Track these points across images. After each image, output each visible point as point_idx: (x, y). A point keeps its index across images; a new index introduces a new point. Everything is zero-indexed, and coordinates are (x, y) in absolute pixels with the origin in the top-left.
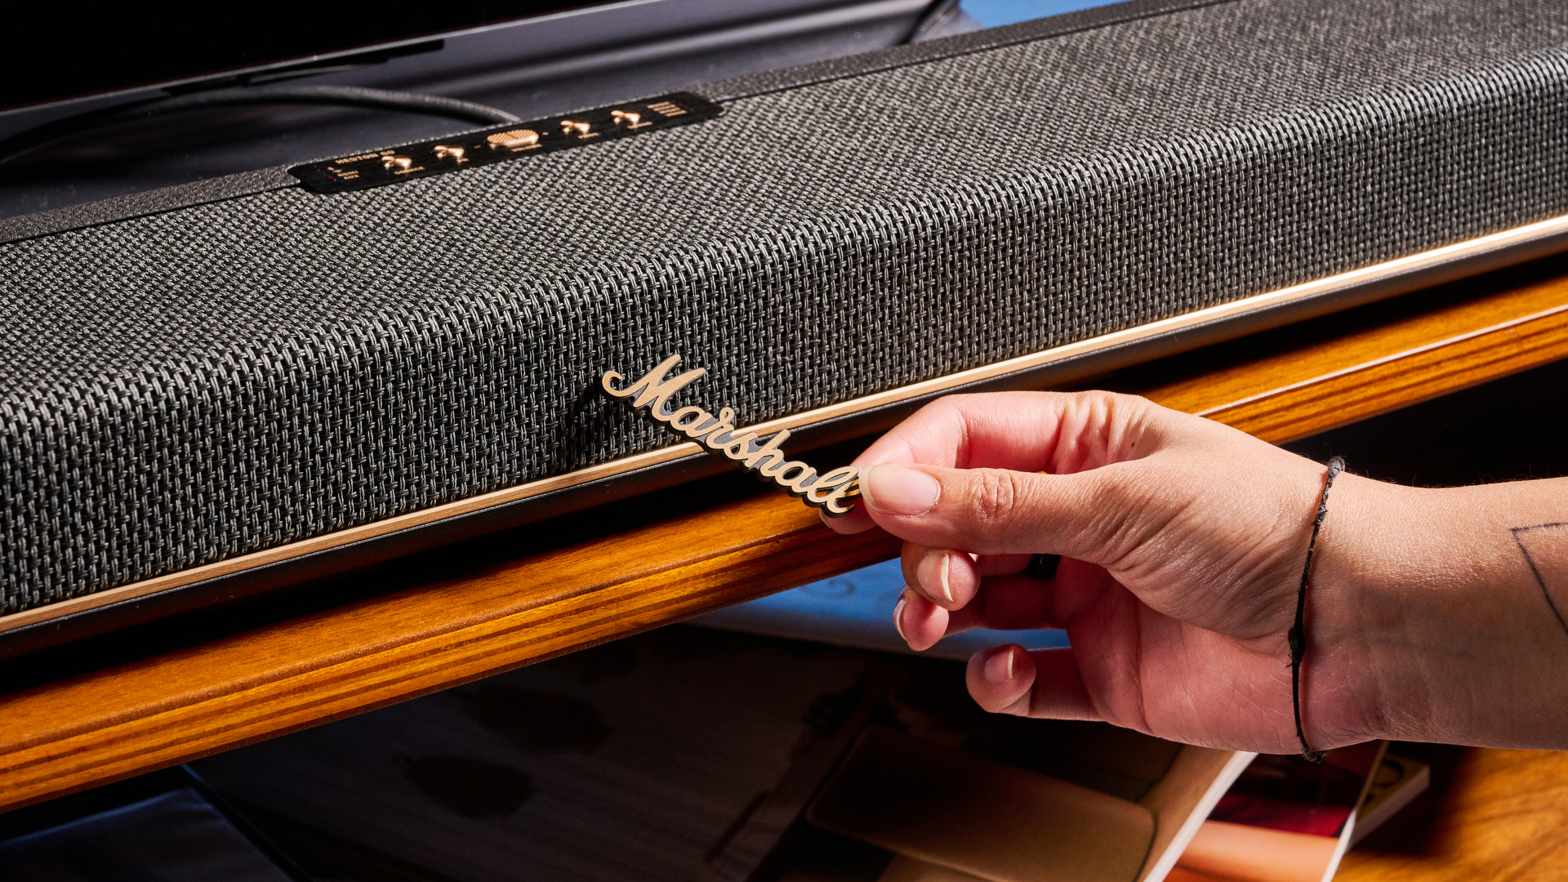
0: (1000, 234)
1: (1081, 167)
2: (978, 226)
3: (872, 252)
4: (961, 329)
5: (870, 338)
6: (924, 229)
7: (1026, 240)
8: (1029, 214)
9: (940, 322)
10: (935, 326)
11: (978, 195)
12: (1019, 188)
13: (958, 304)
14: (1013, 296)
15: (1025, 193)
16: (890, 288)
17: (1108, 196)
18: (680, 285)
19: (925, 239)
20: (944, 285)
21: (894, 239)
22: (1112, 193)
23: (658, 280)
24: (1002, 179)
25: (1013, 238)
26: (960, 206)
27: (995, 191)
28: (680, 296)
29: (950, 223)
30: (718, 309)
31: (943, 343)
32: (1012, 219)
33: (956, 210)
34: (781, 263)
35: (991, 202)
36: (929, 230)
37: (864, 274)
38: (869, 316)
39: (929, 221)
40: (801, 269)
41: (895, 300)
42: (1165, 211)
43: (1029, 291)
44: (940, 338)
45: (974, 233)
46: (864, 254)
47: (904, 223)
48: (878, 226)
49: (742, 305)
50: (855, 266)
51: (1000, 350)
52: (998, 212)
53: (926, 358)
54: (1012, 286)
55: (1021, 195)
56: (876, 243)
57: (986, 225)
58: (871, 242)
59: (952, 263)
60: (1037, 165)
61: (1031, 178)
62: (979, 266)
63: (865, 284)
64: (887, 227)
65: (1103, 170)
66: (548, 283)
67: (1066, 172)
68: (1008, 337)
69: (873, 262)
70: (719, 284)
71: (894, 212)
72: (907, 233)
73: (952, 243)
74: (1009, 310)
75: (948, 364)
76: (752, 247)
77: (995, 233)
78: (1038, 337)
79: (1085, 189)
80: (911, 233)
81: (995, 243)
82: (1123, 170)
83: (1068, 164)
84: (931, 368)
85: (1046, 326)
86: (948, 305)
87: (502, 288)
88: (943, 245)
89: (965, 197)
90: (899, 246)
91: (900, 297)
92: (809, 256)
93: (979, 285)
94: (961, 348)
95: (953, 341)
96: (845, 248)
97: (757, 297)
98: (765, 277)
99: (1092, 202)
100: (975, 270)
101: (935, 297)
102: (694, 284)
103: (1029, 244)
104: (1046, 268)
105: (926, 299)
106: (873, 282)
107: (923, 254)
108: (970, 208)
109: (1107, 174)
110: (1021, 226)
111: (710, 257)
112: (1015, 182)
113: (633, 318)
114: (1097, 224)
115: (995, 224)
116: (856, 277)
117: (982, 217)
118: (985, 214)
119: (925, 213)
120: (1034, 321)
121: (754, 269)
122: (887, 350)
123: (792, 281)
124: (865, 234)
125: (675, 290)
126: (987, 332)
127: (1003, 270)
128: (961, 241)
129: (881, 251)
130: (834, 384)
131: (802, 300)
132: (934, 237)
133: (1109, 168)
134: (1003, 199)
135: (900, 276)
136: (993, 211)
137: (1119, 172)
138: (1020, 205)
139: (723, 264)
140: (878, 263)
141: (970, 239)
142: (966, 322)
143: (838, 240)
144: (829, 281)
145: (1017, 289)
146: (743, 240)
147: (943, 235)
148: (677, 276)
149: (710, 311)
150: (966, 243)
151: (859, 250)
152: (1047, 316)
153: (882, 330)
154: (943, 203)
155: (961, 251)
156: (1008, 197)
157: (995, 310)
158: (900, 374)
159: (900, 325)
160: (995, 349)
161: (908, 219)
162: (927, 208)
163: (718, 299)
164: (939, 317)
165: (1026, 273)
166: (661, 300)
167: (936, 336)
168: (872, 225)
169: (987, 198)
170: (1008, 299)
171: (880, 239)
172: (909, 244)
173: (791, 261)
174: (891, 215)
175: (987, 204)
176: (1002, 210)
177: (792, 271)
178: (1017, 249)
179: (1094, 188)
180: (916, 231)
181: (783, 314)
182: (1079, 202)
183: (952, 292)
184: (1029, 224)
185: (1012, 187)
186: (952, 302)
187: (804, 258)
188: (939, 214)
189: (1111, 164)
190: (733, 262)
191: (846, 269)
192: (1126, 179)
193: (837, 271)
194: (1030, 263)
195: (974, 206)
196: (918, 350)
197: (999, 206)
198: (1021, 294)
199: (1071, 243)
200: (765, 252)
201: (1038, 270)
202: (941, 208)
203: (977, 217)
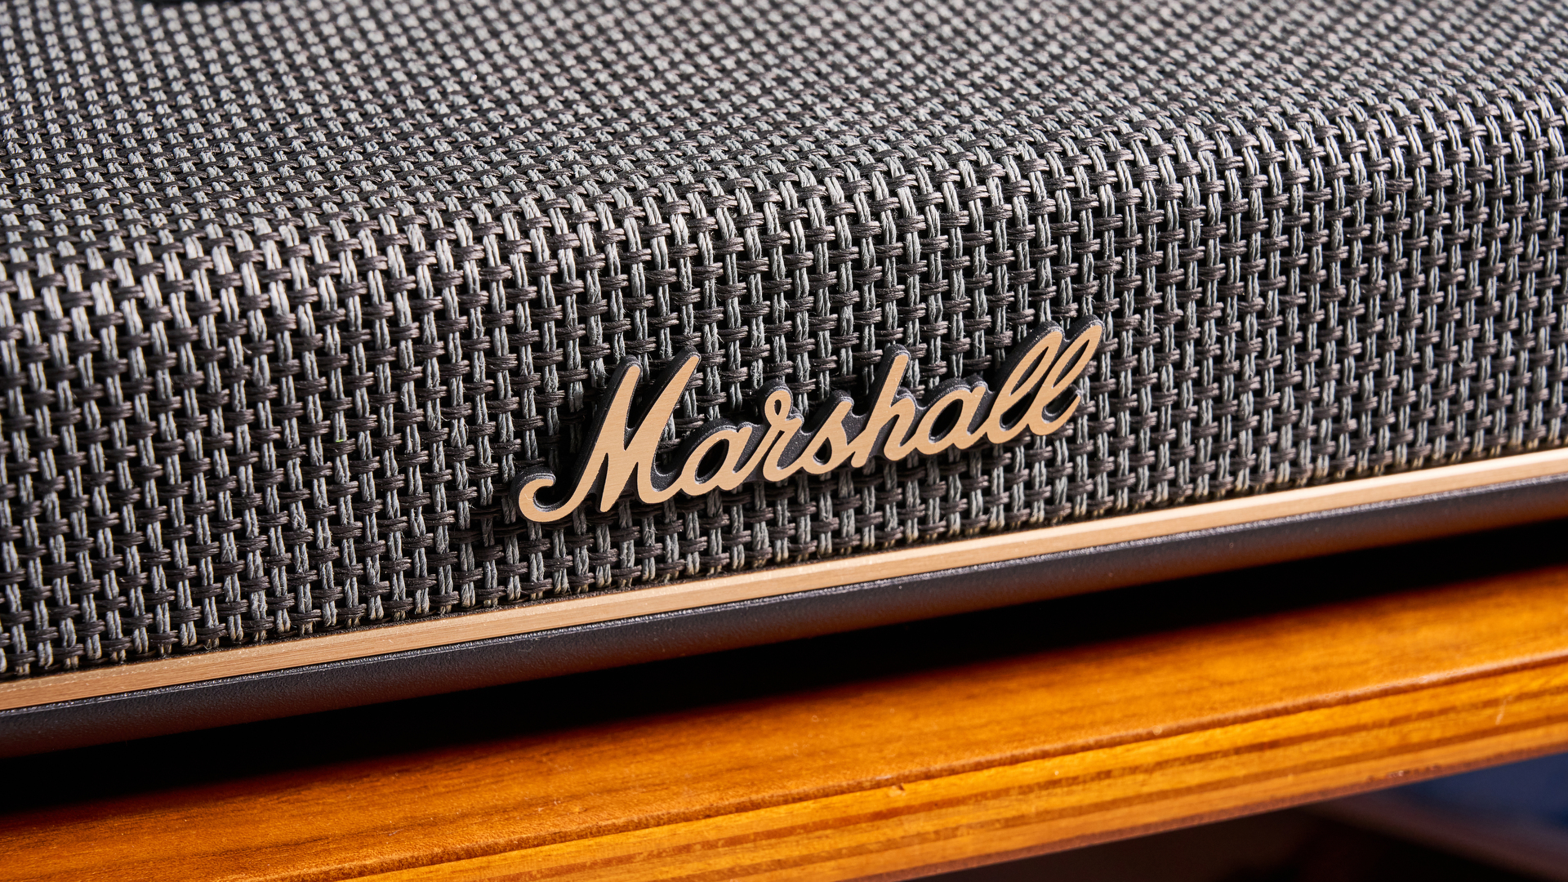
2: (1411, 193)
3: (1163, 226)
4: (1359, 397)
5: (1148, 401)
6: (1287, 188)
7: (1518, 230)
8: (1530, 178)
9: (1311, 378)
10: (1299, 387)
11: (1421, 127)
12: (1515, 121)
13: (1356, 347)
14: (1479, 340)
15: (1525, 134)
16: (1201, 303)
18: (698, 260)
19: (1288, 210)
20: (1324, 306)
21: (1215, 203)
23: (647, 243)
24: (1481, 100)
25: (1489, 224)
26: (1376, 148)
27: (1460, 123)
28: (698, 283)
29: (1349, 180)
31: (1316, 421)
32: (1490, 184)
33: (1366, 156)
34: (945, 231)
35: (1447, 145)
36: (1299, 192)
37: (1141, 270)
38: (1148, 357)
39: (1303, 174)
40: (992, 248)
41: (1211, 328)
43: (1516, 334)
44: (1309, 410)
45: (1401, 205)
46: (1142, 230)
47: (1243, 171)
48: (1181, 173)
49: (848, 312)
50: (1119, 252)
51: (1441, 444)
52: (1460, 169)
53: (1276, 447)
54: (1479, 320)
55: (1516, 137)
56: (1172, 209)
57: (1430, 191)
58: (1161, 204)
59: (1346, 264)
61: (1545, 104)
62: (1407, 274)
63: (1141, 291)
64: (1201, 177)
68: (1462, 421)
69: (1162, 246)
70: (792, 265)
71: (1225, 145)
72: (1246, 193)
73: (1349, 222)
74: (1468, 366)
75: (1324, 464)
76: (882, 191)
77: (1449, 209)
78: (1527, 425)
80: (1256, 195)
81: (1448, 230)
84: (1285, 469)
85: (1547, 404)
86: (1331, 347)
88: (1329, 225)
89: (1391, 130)
90: (1225, 219)
91: (1221, 322)
92: (1012, 222)
93: (1406, 313)
94: (1355, 435)
96: (1098, 212)
97: (882, 299)
98: (903, 259)
100: (1397, 282)
101: (1303, 328)
102: (732, 261)
103: (1525, 238)
104: (1557, 290)
105: (1282, 331)
106: (1160, 287)
107: (1281, 240)
108: (1397, 155)
110: (1509, 200)
111: (781, 205)
112: (1507, 108)
115: (1450, 191)
116: (1120, 274)
117: (1421, 175)
118: (1431, 169)
119: (1294, 156)
120: (1522, 393)
121: (879, 239)
122: (1187, 427)
123: (969, 272)
124: (1149, 188)
125: (687, 269)
126: (1415, 406)
127: (1461, 286)
128: (1369, 219)
129: (1184, 224)
131: (992, 312)
132: (1308, 207)
134: (1476, 141)
135: (1224, 281)
136: (1449, 165)
138: (1510, 158)
139: (807, 223)
140: (1174, 250)
141: (1390, 217)
142: (1369, 384)
143: (1087, 192)
144: (1057, 278)
145: (1489, 326)
146: (866, 176)
147: (1329, 205)
148: (694, 238)
149: (768, 319)
150: (1380, 225)
151: (1132, 218)
152: (1550, 386)
153: (1177, 385)
154: (1340, 139)
155: (1368, 241)
156: (1487, 139)
157: (1437, 365)
158: (1214, 476)
159: (1218, 379)
160: (1431, 440)
161: (1253, 163)
162: (1301, 144)
163: (790, 295)
164: (1311, 370)
165: (1512, 297)
166: (652, 289)
167: (1299, 406)
168: (1167, 168)
169: (1440, 135)
170: (1469, 345)
171: (1184, 200)
172: (1248, 216)
173: (969, 229)
174: (1217, 153)
175: (1438, 150)
176: (1470, 164)
177: (968, 251)
178: (1496, 247)
180: (1267, 192)
181: (946, 338)
183: (1342, 321)
184: (1529, 197)
185: (1500, 118)
186: (1342, 342)
187: (1001, 227)
188: (1326, 160)
190: (831, 220)
191: (1099, 255)
193: (1077, 258)
194: (1522, 277)
195: (1408, 150)
196: (1257, 432)
197: (1463, 154)
198: (1498, 336)
200: (910, 206)
201: (1539, 293)
202: (1333, 147)
203: (1410, 172)
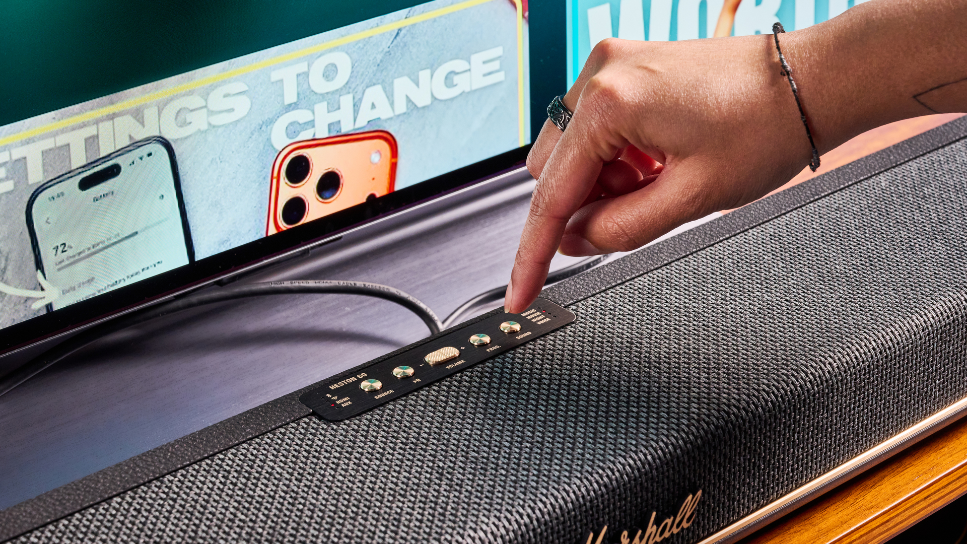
0: (787, 418)
1: (831, 360)
2: (775, 415)
3: (715, 447)
4: (764, 481)
5: (711, 501)
6: (744, 425)
7: (802, 417)
8: (804, 400)
9: (752, 480)
10: (749, 483)
11: (773, 393)
12: (797, 383)
13: (762, 466)
14: (793, 453)
15: (801, 386)
16: (724, 467)
17: (849, 377)
18: (602, 496)
19: (745, 431)
20: (754, 457)
21: (727, 435)
22: (851, 376)
23: (589, 495)
25: (795, 417)
26: (764, 403)
27: (783, 388)
28: (603, 503)
29: (759, 417)
30: (625, 505)
31: (753, 493)
32: (794, 406)
33: (762, 408)
34: (661, 466)
36: (747, 424)
37: (710, 462)
38: (712, 487)
40: (673, 468)
41: (727, 473)
43: (803, 448)
44: (751, 490)
45: (772, 420)
46: (709, 449)
48: (717, 428)
49: (639, 500)
50: (704, 458)
52: (786, 403)
53: (743, 504)
54: (793, 447)
55: (798, 388)
56: (717, 440)
57: (780, 413)
58: (714, 440)
59: (760, 442)
60: (804, 363)
61: (803, 375)
62: (775, 440)
63: (710, 468)
64: (722, 428)
65: (844, 360)
66: (521, 510)
67: (823, 366)
68: (790, 479)
70: (625, 490)
71: (725, 415)
73: (760, 429)
74: (791, 463)
75: (755, 505)
77: (785, 417)
78: (806, 475)
79: (836, 376)
82: (856, 358)
83: (823, 359)
84: (746, 510)
85: (811, 467)
86: (756, 469)
87: (493, 519)
89: (766, 397)
90: (730, 439)
91: (729, 471)
92: (677, 458)
93: (775, 452)
94: (763, 493)
95: (759, 490)
96: (698, 448)
97: (647, 493)
98: (652, 478)
99: (839, 383)
100: (772, 443)
101: (749, 466)
102: (610, 493)
103: (804, 419)
104: (812, 431)
105: (744, 468)
106: (714, 466)
107: (743, 441)
108: (769, 404)
109: (847, 362)
110: (799, 409)
111: (619, 470)
112: (794, 380)
113: (575, 524)
114: (842, 397)
115: (784, 411)
116: (705, 465)
117: (777, 409)
118: (779, 406)
119: (743, 413)
120: (804, 466)
121: (646, 475)
122: (721, 505)
123: (668, 477)
124: (709, 435)
125: (600, 500)
126: (778, 479)
127: (788, 438)
128: (765, 427)
129: (720, 445)
130: (690, 535)
131: (674, 487)
132: (750, 428)
133: (848, 358)
134: (789, 393)
135: (730, 458)
136: (783, 403)
137: (854, 360)
138: (798, 395)
139: (627, 475)
140: (717, 453)
141: (770, 424)
142: (766, 477)
143: (694, 443)
144: (689, 471)
145: (796, 448)
146: (637, 454)
147: (755, 426)
148: (600, 489)
149: (620, 508)
150: (768, 428)
151: (707, 447)
152: (812, 461)
154: (754, 403)
156: (791, 391)
157: (783, 465)
158: (728, 518)
159: (729, 488)
160: (782, 489)
161: (734, 419)
162: (744, 408)
163: (625, 499)
164: (751, 477)
165: (801, 438)
166: (591, 508)
167: (749, 489)
168: (712, 428)
169: (779, 394)
170: (791, 456)
171: (719, 437)
172: (735, 436)
173: (667, 463)
175: (780, 399)
176: (789, 401)
177: (668, 471)
178: (797, 424)
179: (840, 374)
180: (739, 427)
181: (663, 499)
182: (832, 385)
184: (804, 406)
185: (793, 383)
186: (759, 466)
187: (675, 460)
188: (752, 412)
189: (848, 354)
190: (633, 472)
191: (699, 461)
192: (858, 364)
193: (694, 464)
194: (803, 431)
195: (772, 401)
196: (739, 501)
197: (786, 399)
198: (798, 451)
199: (827, 412)
200: (651, 460)
201: (808, 434)
202: (753, 407)
203: (774, 410)
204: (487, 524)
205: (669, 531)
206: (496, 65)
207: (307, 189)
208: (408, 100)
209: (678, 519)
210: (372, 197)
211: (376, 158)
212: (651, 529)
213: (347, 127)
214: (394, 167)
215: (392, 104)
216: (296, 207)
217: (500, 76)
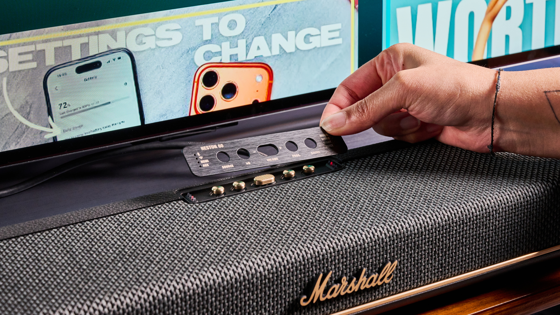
0: (458, 227)
1: (490, 198)
2: (449, 224)
3: (408, 237)
4: (442, 264)
5: (405, 270)
6: (428, 226)
7: (468, 229)
8: (470, 218)
9: (433, 262)
10: (431, 264)
11: (450, 211)
12: (466, 208)
13: (441, 255)
14: (462, 250)
15: (468, 210)
16: (414, 250)
17: (501, 210)
18: (331, 253)
19: (428, 230)
20: (435, 248)
21: (416, 231)
22: (502, 209)
23: (322, 251)
24: (459, 204)
25: (463, 228)
26: (442, 216)
27: (456, 209)
28: (331, 258)
29: (438, 223)
30: (346, 262)
31: (434, 270)
32: (463, 221)
33: (441, 218)
34: (371, 242)
35: (455, 214)
36: (430, 227)
37: (404, 245)
38: (405, 261)
39: (430, 223)
40: (379, 245)
41: (416, 254)
42: (522, 214)
43: (469, 248)
44: (433, 268)
45: (448, 227)
46: (404, 238)
47: (420, 224)
48: (410, 226)
49: (355, 260)
50: (400, 242)
51: (457, 271)
52: (457, 218)
53: (428, 276)
54: (462, 247)
55: (466, 211)
56: (409, 233)
57: (453, 223)
58: (407, 232)
59: (439, 239)
60: (473, 198)
61: (470, 204)
62: (449, 240)
63: (404, 249)
64: (413, 226)
65: (499, 199)
66: (278, 254)
67: (484, 201)
68: (460, 266)
69: (407, 240)
70: (346, 252)
71: (416, 220)
72: (421, 228)
73: (439, 231)
74: (461, 256)
75: (436, 278)
76: (360, 236)
77: (456, 226)
78: (471, 266)
79: (492, 207)
80: (423, 228)
81: (456, 230)
82: (507, 199)
83: (485, 197)
84: (429, 280)
85: (475, 261)
86: (437, 255)
87: (260, 256)
88: (435, 232)
89: (444, 213)
90: (418, 234)
91: (418, 253)
92: (382, 239)
93: (449, 247)
94: (441, 272)
95: (438, 269)
96: (397, 235)
97: (361, 257)
98: (365, 248)
99: (494, 212)
100: (448, 241)
101: (432, 252)
102: (336, 253)
103: (469, 230)
104: (475, 239)
105: (428, 253)
106: (407, 248)
107: (427, 236)
108: (446, 217)
109: (500, 201)
110: (466, 223)
111: (343, 241)
112: (464, 205)
113: (312, 267)
114: (496, 221)
115: (456, 223)
116: (401, 246)
117: (451, 221)
118: (452, 219)
119: (428, 220)
120: (470, 260)
121: (360, 245)
122: (412, 274)
123: (375, 250)
124: (405, 229)
125: (329, 255)
126: (452, 265)
127: (459, 240)
128: (442, 230)
129: (411, 236)
130: (391, 288)
131: (379, 257)
132: (432, 229)
133: (501, 198)
134: (460, 213)
135: (418, 245)
136: (455, 218)
137: (505, 200)
138: (466, 215)
139: (348, 244)
140: (410, 241)
141: (446, 229)
142: (443, 262)
143: (394, 232)
144: (390, 248)
145: (464, 247)
146: (356, 233)
147: (435, 229)
148: (330, 249)
149: (342, 263)
150: (444, 231)
151: (402, 235)
152: (475, 258)
153: (410, 266)
154: (436, 215)
155: (442, 234)
156: (461, 212)
157: (455, 256)
158: (417, 283)
159: (417, 264)
160: (455, 271)
161: (422, 222)
162: (429, 217)
163: (346, 258)
164: (433, 260)
165: (468, 241)
166: (323, 260)
167: (431, 267)
168: (407, 225)
169: (453, 213)
170: (460, 252)
171: (411, 231)
172: (422, 232)
173: (375, 241)
174: (415, 221)
175: (453, 215)
176: (459, 217)
177: (375, 246)
178: (464, 232)
179: (495, 207)
180: (425, 227)
181: (372, 262)
182: (489, 212)
183: (438, 250)
184: (470, 222)
185: (463, 207)
186: (438, 254)
187: (380, 240)
188: (434, 220)
189: (502, 196)
190: (352, 243)
191: (397, 243)
192: (508, 203)
193: (393, 244)
194: (469, 237)
195: (448, 216)
196: (424, 273)
197: (458, 216)
198: (465, 249)
199: (486, 229)
200: (365, 238)
201: (472, 240)
202: (435, 217)
203: (449, 220)
204: (255, 259)
205: (375, 282)
206: (337, 34)
207: (216, 92)
208: (281, 47)
209: (381, 276)
210: (256, 102)
211: (259, 79)
212: (363, 278)
213: (242, 58)
214: (270, 86)
215: (270, 48)
216: (208, 101)
217: (339, 41)
